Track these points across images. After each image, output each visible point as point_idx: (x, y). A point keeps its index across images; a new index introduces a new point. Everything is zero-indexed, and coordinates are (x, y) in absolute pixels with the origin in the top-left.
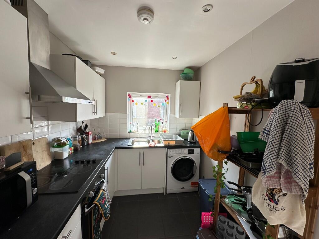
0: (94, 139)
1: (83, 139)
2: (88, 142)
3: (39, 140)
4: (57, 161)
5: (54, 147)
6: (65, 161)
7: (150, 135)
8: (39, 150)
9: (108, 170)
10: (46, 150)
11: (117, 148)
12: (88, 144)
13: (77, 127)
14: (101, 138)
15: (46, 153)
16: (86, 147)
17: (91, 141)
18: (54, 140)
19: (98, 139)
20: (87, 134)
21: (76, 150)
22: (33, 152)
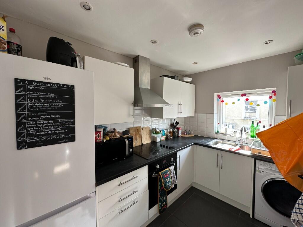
0: (183, 133)
1: (173, 132)
2: (178, 135)
3: (146, 128)
4: (154, 143)
5: (154, 133)
6: (158, 143)
7: (239, 139)
8: (145, 133)
9: (180, 157)
10: (148, 134)
11: (195, 144)
12: (178, 137)
13: (171, 123)
14: (189, 134)
15: (149, 136)
16: (176, 138)
17: (181, 135)
18: (153, 129)
19: (186, 134)
20: (178, 129)
21: (167, 138)
22: (142, 133)
